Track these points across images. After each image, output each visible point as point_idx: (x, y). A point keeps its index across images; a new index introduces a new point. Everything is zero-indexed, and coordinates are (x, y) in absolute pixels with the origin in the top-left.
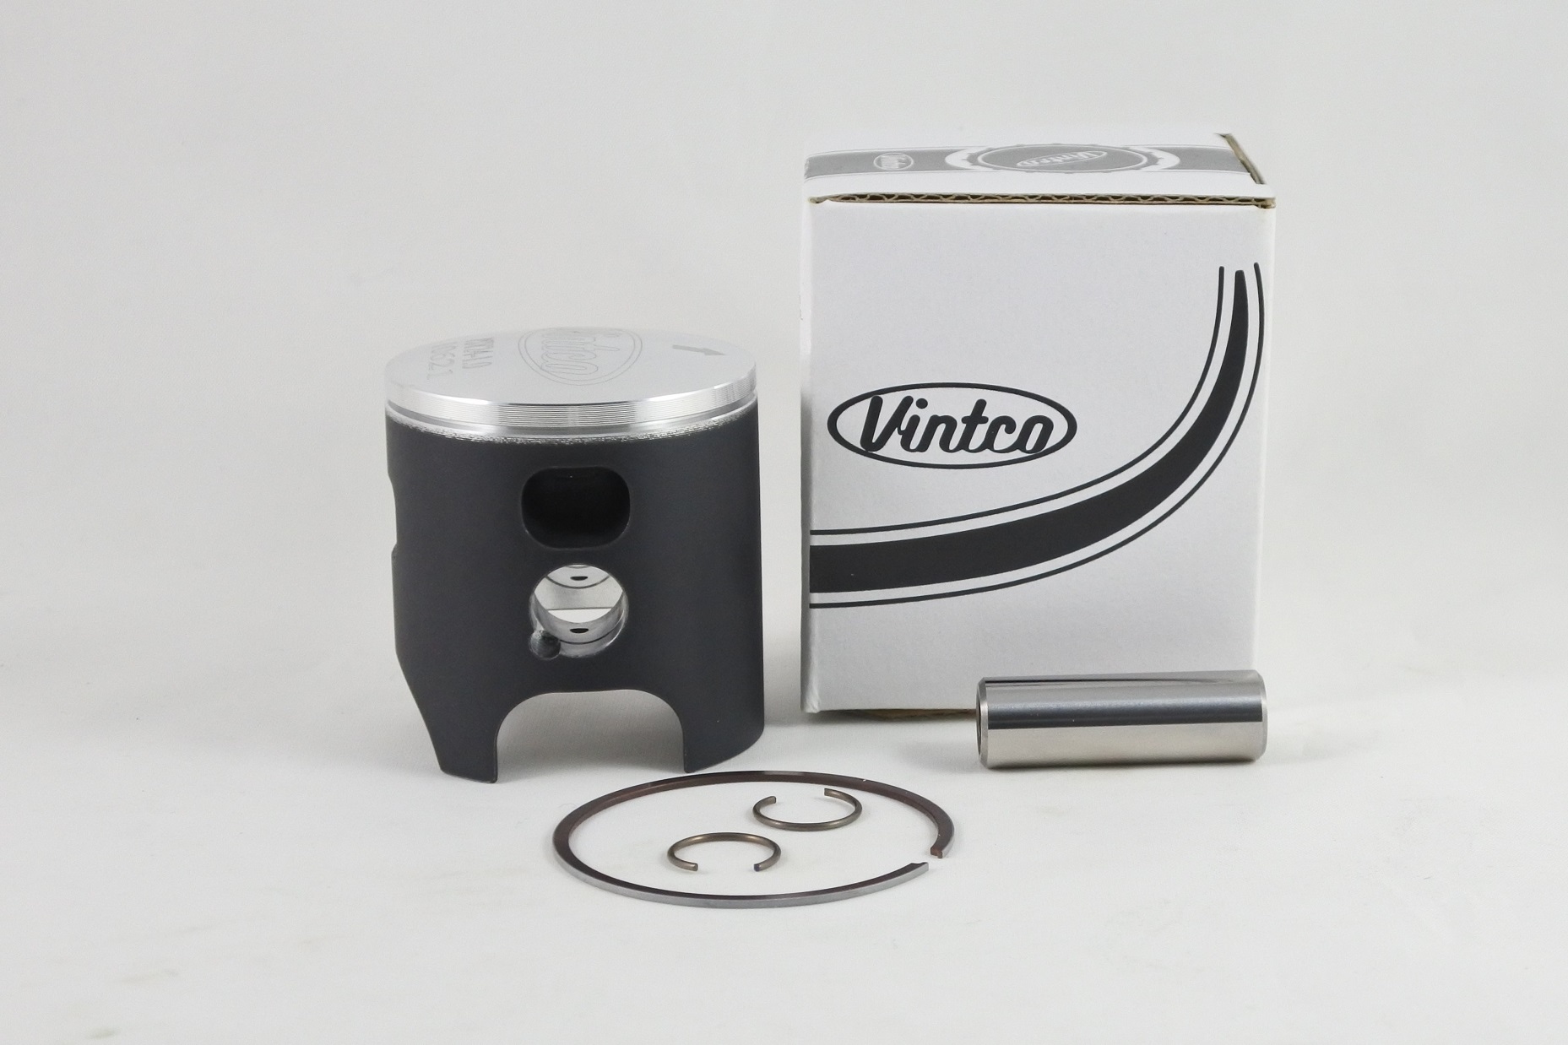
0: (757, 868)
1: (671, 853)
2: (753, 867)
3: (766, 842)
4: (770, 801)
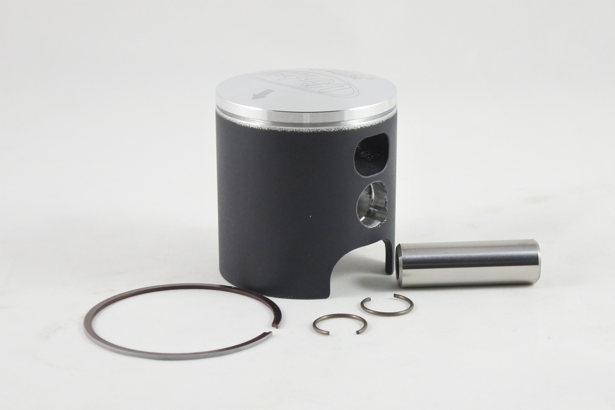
0: (358, 333)
1: (314, 324)
2: (356, 332)
3: (360, 319)
4: (368, 300)
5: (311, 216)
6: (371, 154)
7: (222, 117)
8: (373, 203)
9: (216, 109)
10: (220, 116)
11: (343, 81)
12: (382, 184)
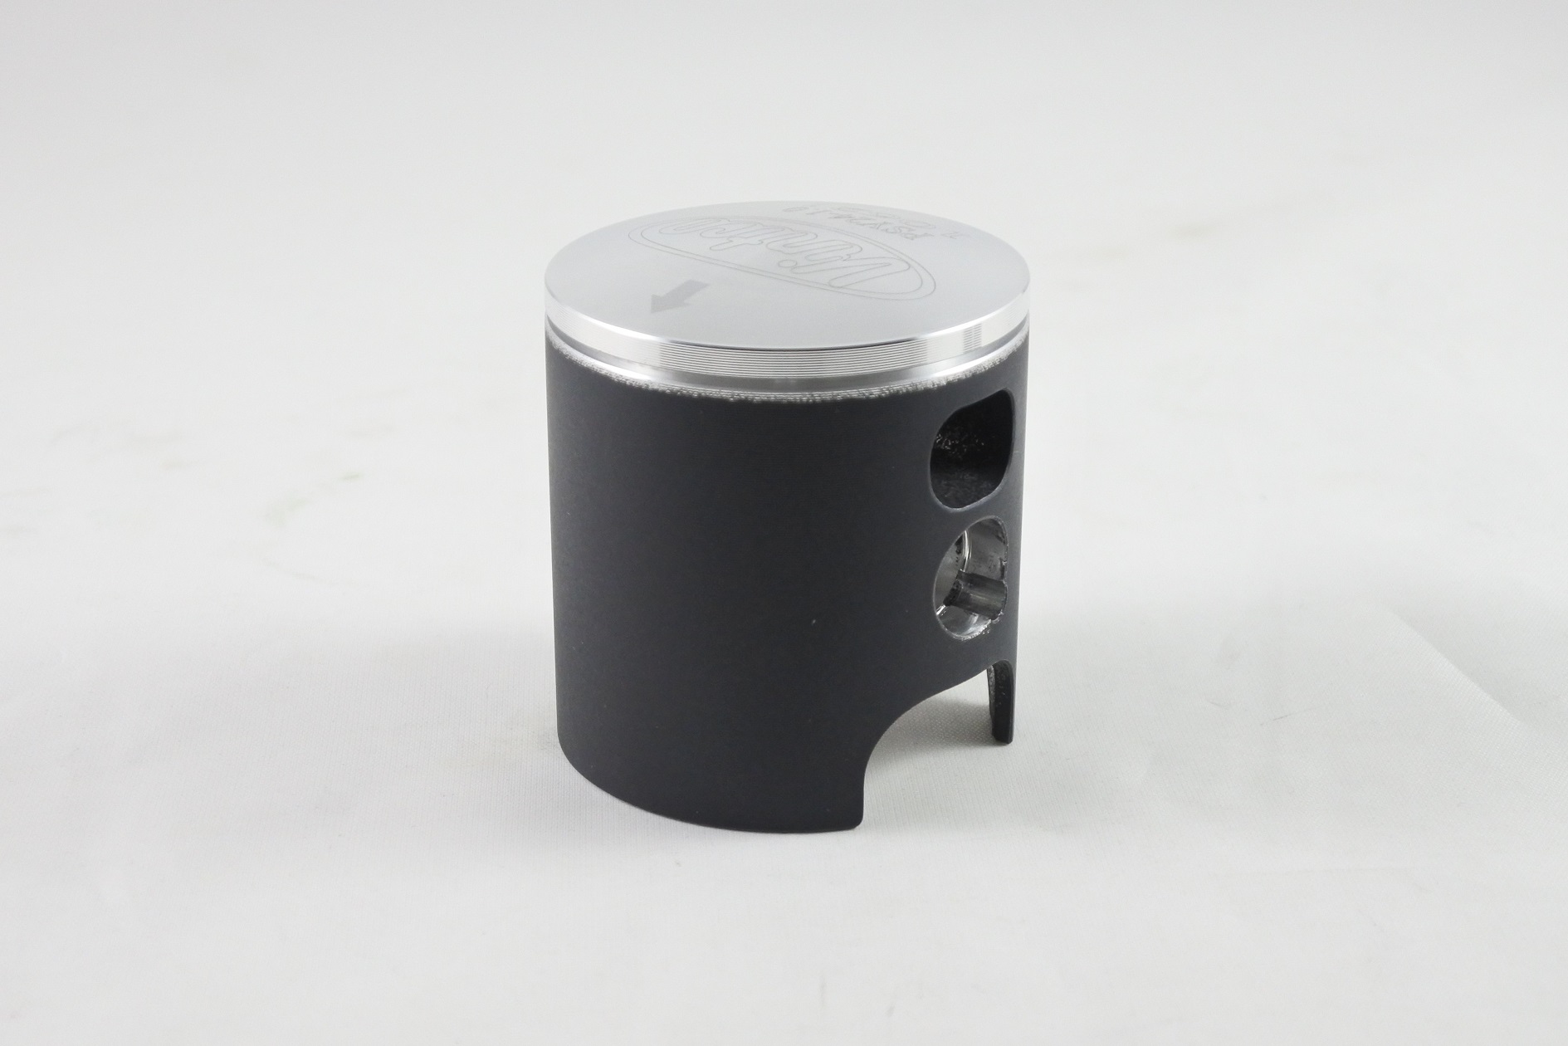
5: (814, 621)
6: (963, 439)
7: (568, 355)
8: (967, 567)
9: (546, 333)
10: (562, 353)
11: (885, 247)
12: (995, 522)
